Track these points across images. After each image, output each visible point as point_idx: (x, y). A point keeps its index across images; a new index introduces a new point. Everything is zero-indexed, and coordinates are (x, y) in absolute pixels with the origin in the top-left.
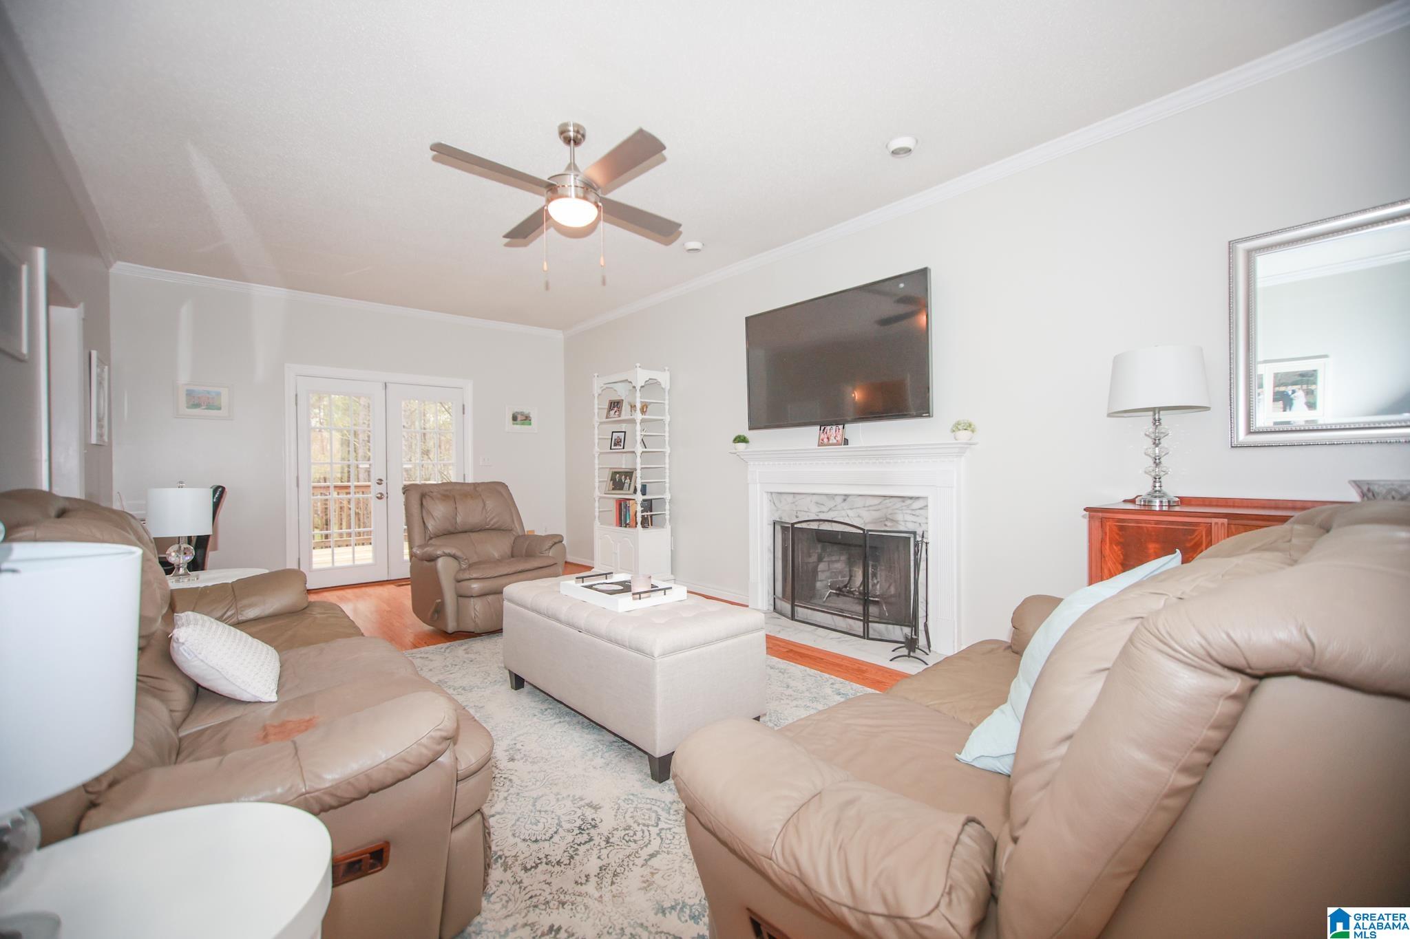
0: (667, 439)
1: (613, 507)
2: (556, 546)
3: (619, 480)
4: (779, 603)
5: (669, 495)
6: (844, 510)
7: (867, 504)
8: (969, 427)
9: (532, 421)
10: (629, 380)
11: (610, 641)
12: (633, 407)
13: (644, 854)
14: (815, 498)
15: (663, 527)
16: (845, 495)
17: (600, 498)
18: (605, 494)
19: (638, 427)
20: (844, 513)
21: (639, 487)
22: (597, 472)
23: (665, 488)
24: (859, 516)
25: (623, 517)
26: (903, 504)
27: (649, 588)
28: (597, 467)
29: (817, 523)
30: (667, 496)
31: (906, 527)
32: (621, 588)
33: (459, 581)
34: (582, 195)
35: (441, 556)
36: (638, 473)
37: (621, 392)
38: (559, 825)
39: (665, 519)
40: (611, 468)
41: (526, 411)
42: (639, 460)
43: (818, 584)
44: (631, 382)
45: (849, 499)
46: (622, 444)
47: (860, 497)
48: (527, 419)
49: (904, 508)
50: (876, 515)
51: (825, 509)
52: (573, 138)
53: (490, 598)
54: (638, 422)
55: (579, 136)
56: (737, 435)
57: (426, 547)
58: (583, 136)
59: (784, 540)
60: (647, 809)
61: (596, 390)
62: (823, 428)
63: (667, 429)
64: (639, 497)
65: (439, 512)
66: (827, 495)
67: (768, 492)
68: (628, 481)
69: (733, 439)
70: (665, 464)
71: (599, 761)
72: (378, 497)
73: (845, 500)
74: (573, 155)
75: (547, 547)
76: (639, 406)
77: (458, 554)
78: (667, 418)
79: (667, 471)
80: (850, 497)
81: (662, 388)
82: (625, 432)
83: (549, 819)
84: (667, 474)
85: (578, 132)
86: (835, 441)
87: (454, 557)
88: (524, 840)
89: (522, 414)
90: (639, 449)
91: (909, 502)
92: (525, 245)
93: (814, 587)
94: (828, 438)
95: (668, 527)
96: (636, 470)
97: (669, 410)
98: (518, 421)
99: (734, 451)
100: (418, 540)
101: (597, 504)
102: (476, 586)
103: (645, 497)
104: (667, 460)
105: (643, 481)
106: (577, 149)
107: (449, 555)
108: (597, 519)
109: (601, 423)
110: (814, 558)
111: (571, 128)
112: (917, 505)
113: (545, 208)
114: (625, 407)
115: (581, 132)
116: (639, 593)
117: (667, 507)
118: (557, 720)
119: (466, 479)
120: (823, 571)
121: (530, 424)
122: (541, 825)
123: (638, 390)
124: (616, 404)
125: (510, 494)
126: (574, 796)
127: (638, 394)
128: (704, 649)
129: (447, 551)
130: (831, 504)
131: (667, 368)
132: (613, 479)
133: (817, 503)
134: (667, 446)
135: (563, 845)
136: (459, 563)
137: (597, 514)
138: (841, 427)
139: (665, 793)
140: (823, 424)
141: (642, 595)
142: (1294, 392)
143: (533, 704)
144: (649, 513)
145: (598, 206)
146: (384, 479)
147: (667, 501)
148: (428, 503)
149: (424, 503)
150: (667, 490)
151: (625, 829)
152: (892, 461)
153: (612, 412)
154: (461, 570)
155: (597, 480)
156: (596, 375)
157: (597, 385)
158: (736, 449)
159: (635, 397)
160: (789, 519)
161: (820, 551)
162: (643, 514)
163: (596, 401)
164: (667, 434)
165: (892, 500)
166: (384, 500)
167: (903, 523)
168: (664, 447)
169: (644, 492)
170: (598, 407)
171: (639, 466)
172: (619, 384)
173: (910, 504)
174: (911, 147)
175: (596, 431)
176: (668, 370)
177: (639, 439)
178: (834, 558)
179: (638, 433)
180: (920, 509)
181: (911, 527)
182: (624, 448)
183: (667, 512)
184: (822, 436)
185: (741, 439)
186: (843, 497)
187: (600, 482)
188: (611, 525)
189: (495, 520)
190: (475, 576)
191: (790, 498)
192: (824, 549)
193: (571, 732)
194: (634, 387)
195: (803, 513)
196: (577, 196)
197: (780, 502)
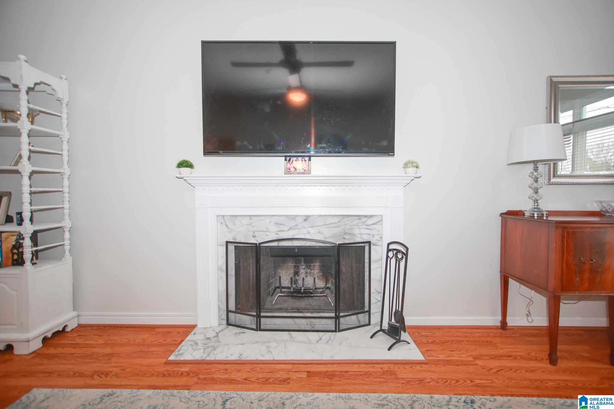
0: (65, 158)
5: (70, 223)
6: (304, 228)
7: (327, 222)
14: (274, 220)
15: (61, 260)
16: (306, 217)
19: (25, 139)
20: (304, 231)
21: (27, 216)
23: (64, 215)
24: (319, 233)
26: (360, 221)
30: (67, 225)
31: (362, 238)
39: (65, 251)
42: (27, 181)
45: (310, 219)
47: (320, 217)
49: (360, 224)
50: (336, 230)
51: (285, 228)
62: (288, 159)
66: (286, 217)
67: (218, 216)
69: (176, 165)
70: (63, 187)
73: (306, 220)
76: (25, 111)
78: (66, 135)
80: (311, 217)
81: (58, 99)
84: (67, 199)
86: (302, 171)
90: (28, 167)
91: (364, 219)
94: (295, 168)
95: (68, 260)
97: (67, 125)
103: (35, 228)
104: (66, 183)
105: (32, 208)
112: (370, 221)
117: (67, 237)
123: (24, 91)
127: (24, 96)
130: (293, 224)
133: (276, 224)
134: (66, 166)
138: (307, 159)
140: (289, 156)
147: (67, 230)
150: (67, 218)
158: (174, 174)
160: (245, 239)
164: (65, 152)
165: (350, 218)
167: (359, 236)
168: (61, 167)
171: (26, 190)
173: (366, 221)
177: (26, 154)
179: (25, 147)
180: (373, 224)
181: (365, 238)
183: (67, 242)
184: (287, 167)
185: (187, 165)
186: (304, 218)
191: (246, 221)
197: (234, 224)
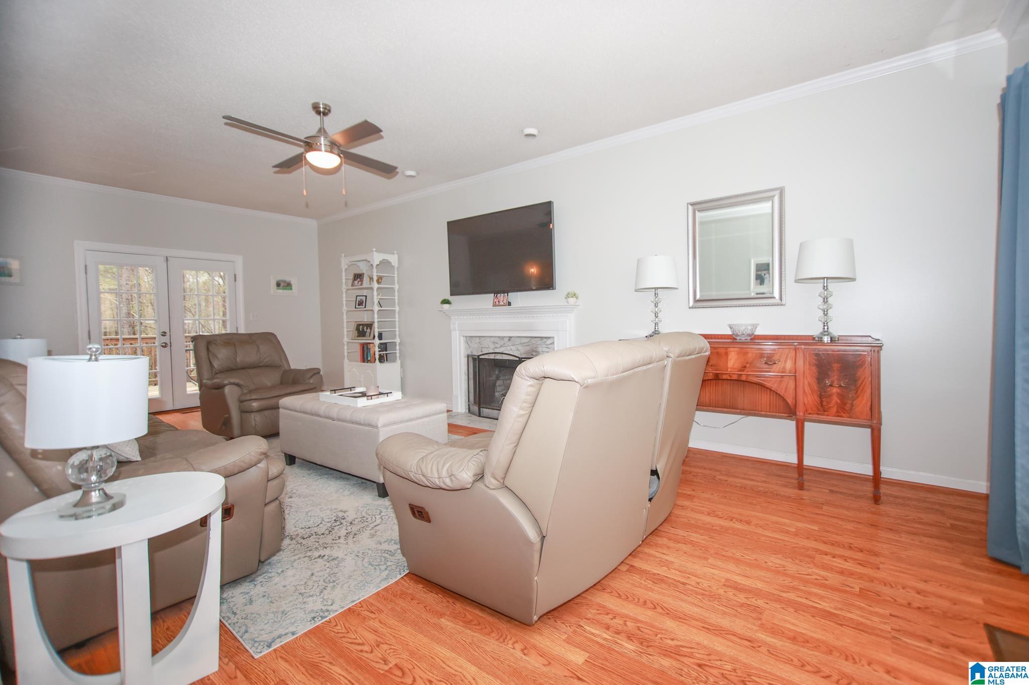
0: (397, 301)
1: (358, 349)
2: (315, 376)
3: (362, 330)
4: (471, 407)
5: (399, 340)
6: (509, 346)
7: (522, 342)
8: (575, 295)
9: (293, 287)
10: (368, 260)
11: (353, 423)
12: (371, 279)
13: (372, 525)
14: (492, 339)
15: (395, 362)
16: (510, 337)
17: (348, 343)
18: (352, 340)
19: (375, 293)
20: (509, 348)
21: (377, 334)
22: (345, 324)
23: (396, 334)
24: (518, 350)
25: (365, 356)
26: (541, 341)
27: (378, 393)
28: (345, 320)
29: (494, 355)
30: (398, 340)
32: (360, 395)
33: (241, 402)
34: (329, 150)
35: (228, 384)
36: (376, 325)
37: (363, 268)
38: (323, 520)
39: (396, 357)
40: (356, 322)
41: (287, 279)
42: (376, 316)
43: (497, 394)
44: (369, 262)
45: (512, 339)
46: (364, 304)
47: (518, 338)
48: (288, 285)
49: (542, 344)
50: (528, 348)
51: (498, 346)
52: (321, 111)
53: (266, 413)
54: (375, 289)
55: (326, 111)
56: (444, 298)
57: (215, 379)
58: (329, 111)
59: (474, 367)
60: (375, 509)
61: (344, 266)
62: (496, 295)
63: (396, 294)
64: (377, 342)
65: (222, 355)
66: (499, 337)
67: (464, 336)
68: (369, 330)
69: (440, 302)
70: (395, 318)
71: (347, 492)
72: (162, 346)
73: (509, 340)
74: (322, 122)
75: (308, 377)
76: (375, 278)
77: (241, 382)
78: (396, 287)
79: (397, 323)
80: (513, 338)
81: (393, 266)
82: (366, 296)
83: (317, 519)
84: (397, 325)
85: (325, 109)
86: (503, 304)
87: (238, 385)
88: (302, 528)
89: (284, 282)
90: (376, 308)
91: (545, 340)
92: (290, 172)
93: (494, 395)
94: (499, 302)
95: (399, 362)
96: (374, 322)
97: (398, 281)
98: (281, 287)
99: (441, 309)
100: (206, 375)
101: (346, 347)
102: (255, 405)
103: (381, 341)
104: (397, 316)
105: (379, 330)
106: (325, 118)
107: (234, 384)
108: (346, 358)
109: (348, 290)
110: (494, 377)
111: (321, 106)
112: (549, 342)
113: (304, 155)
114: (366, 279)
115: (328, 108)
116: (371, 396)
117: (398, 347)
118: (319, 478)
119: (239, 330)
120: (500, 386)
121: (291, 289)
122: (312, 522)
123: (375, 267)
124: (359, 276)
125: (279, 341)
126: (331, 509)
127: (375, 270)
128: (409, 423)
129: (232, 381)
130: (501, 343)
131: (395, 252)
132: (358, 329)
133: (493, 342)
134: (397, 306)
135: (325, 528)
136: (242, 389)
137: (346, 354)
138: (506, 294)
139: (386, 502)
140: (496, 292)
141: (373, 397)
142: (765, 275)
143: (302, 472)
144: (384, 352)
145: (340, 156)
146: (167, 331)
147: (398, 344)
148: (213, 348)
149: (210, 348)
150: (397, 336)
151: (361, 518)
152: (539, 315)
153: (356, 282)
154: (243, 394)
155: (345, 330)
156: (343, 255)
157: (344, 263)
158: (443, 308)
159: (373, 272)
160: (476, 353)
161: (497, 373)
162: (380, 353)
163: (344, 274)
164: (396, 298)
165: (535, 339)
166: (169, 347)
168: (394, 307)
169: (380, 337)
170: (345, 278)
171: (376, 320)
172: (361, 262)
173: (546, 341)
174: (536, 134)
175: (344, 295)
176: (397, 253)
177: (376, 301)
178: (507, 377)
179: (375, 297)
180: (551, 344)
182: (365, 307)
183: (398, 351)
184: (495, 300)
185: (446, 302)
186: (509, 338)
187: (348, 331)
188: (357, 361)
189: (267, 360)
190: (254, 397)
191: (477, 340)
192: (500, 371)
193: (329, 482)
194: (372, 265)
195: (485, 349)
196: (326, 151)
197: (472, 342)
